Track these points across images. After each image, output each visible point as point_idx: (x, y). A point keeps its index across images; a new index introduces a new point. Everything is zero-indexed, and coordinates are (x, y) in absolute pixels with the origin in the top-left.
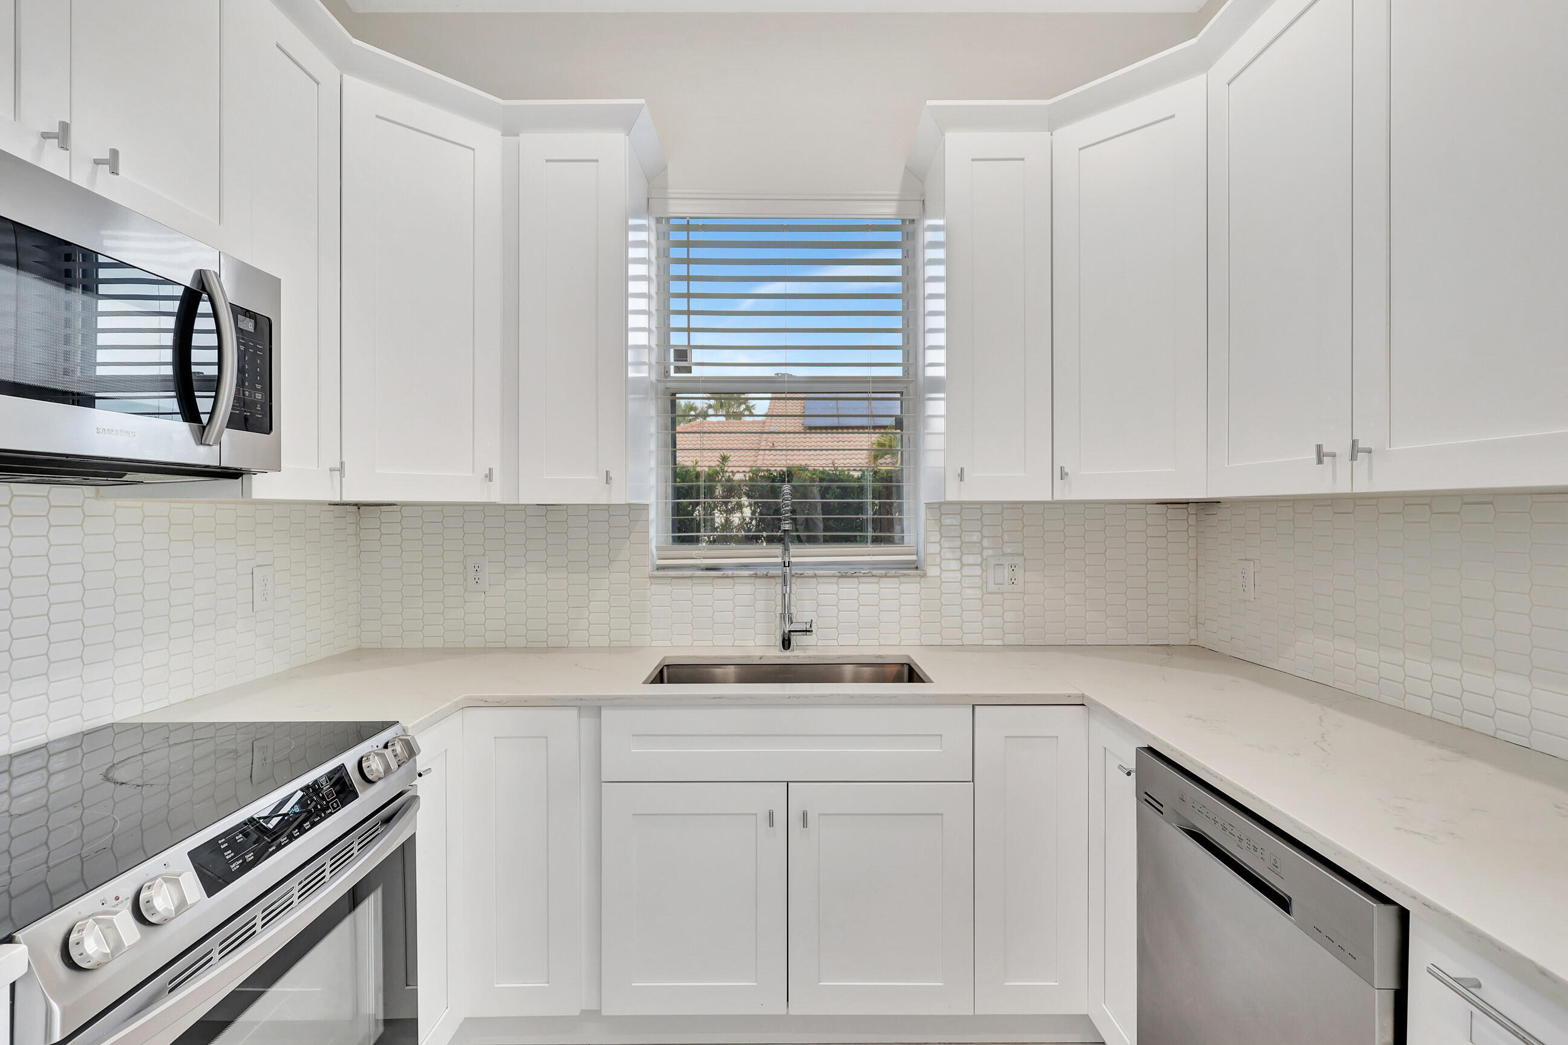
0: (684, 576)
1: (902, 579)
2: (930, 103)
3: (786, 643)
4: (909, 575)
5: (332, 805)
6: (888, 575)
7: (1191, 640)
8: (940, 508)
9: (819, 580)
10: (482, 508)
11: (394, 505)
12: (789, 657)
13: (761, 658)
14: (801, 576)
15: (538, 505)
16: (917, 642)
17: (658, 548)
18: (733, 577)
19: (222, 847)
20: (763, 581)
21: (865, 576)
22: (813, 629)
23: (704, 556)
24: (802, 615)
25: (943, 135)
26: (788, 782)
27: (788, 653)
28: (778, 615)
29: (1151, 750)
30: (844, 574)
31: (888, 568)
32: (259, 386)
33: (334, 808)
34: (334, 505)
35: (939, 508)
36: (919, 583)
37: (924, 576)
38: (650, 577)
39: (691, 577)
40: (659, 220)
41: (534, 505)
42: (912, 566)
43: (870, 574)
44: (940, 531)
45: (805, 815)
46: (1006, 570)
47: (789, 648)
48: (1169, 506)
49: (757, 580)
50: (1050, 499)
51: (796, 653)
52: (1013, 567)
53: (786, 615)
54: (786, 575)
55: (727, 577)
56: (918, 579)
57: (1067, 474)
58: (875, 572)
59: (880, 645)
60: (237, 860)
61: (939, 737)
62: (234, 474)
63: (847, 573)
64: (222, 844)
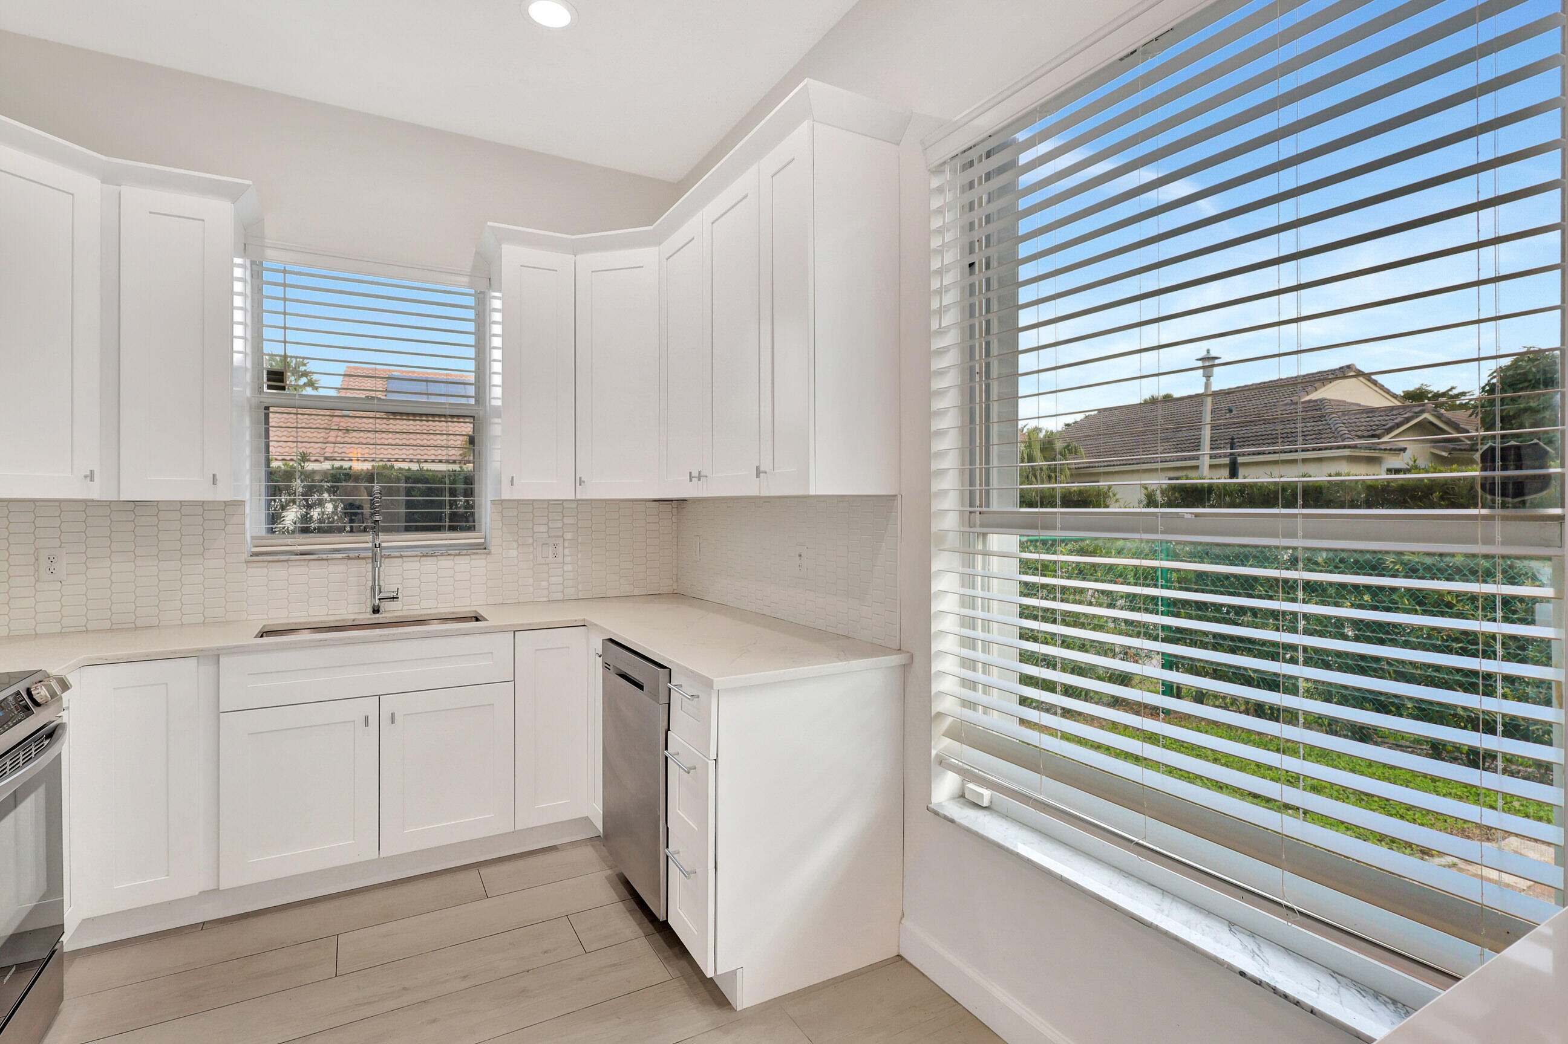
1: (473, 557)
2: (489, 223)
3: (376, 610)
7: (674, 590)
8: (501, 505)
10: (58, 504)
12: (379, 618)
14: (389, 557)
17: (253, 538)
18: (327, 560)
20: (356, 561)
21: (442, 555)
22: (400, 595)
23: (299, 543)
24: (389, 585)
25: (501, 245)
26: (379, 696)
28: (369, 588)
29: (611, 640)
39: (287, 561)
40: (253, 263)
42: (481, 547)
45: (393, 715)
46: (550, 548)
48: (661, 502)
49: (350, 561)
50: (574, 498)
52: (555, 546)
53: (375, 588)
54: (376, 556)
55: (322, 559)
57: (584, 482)
61: (491, 655)
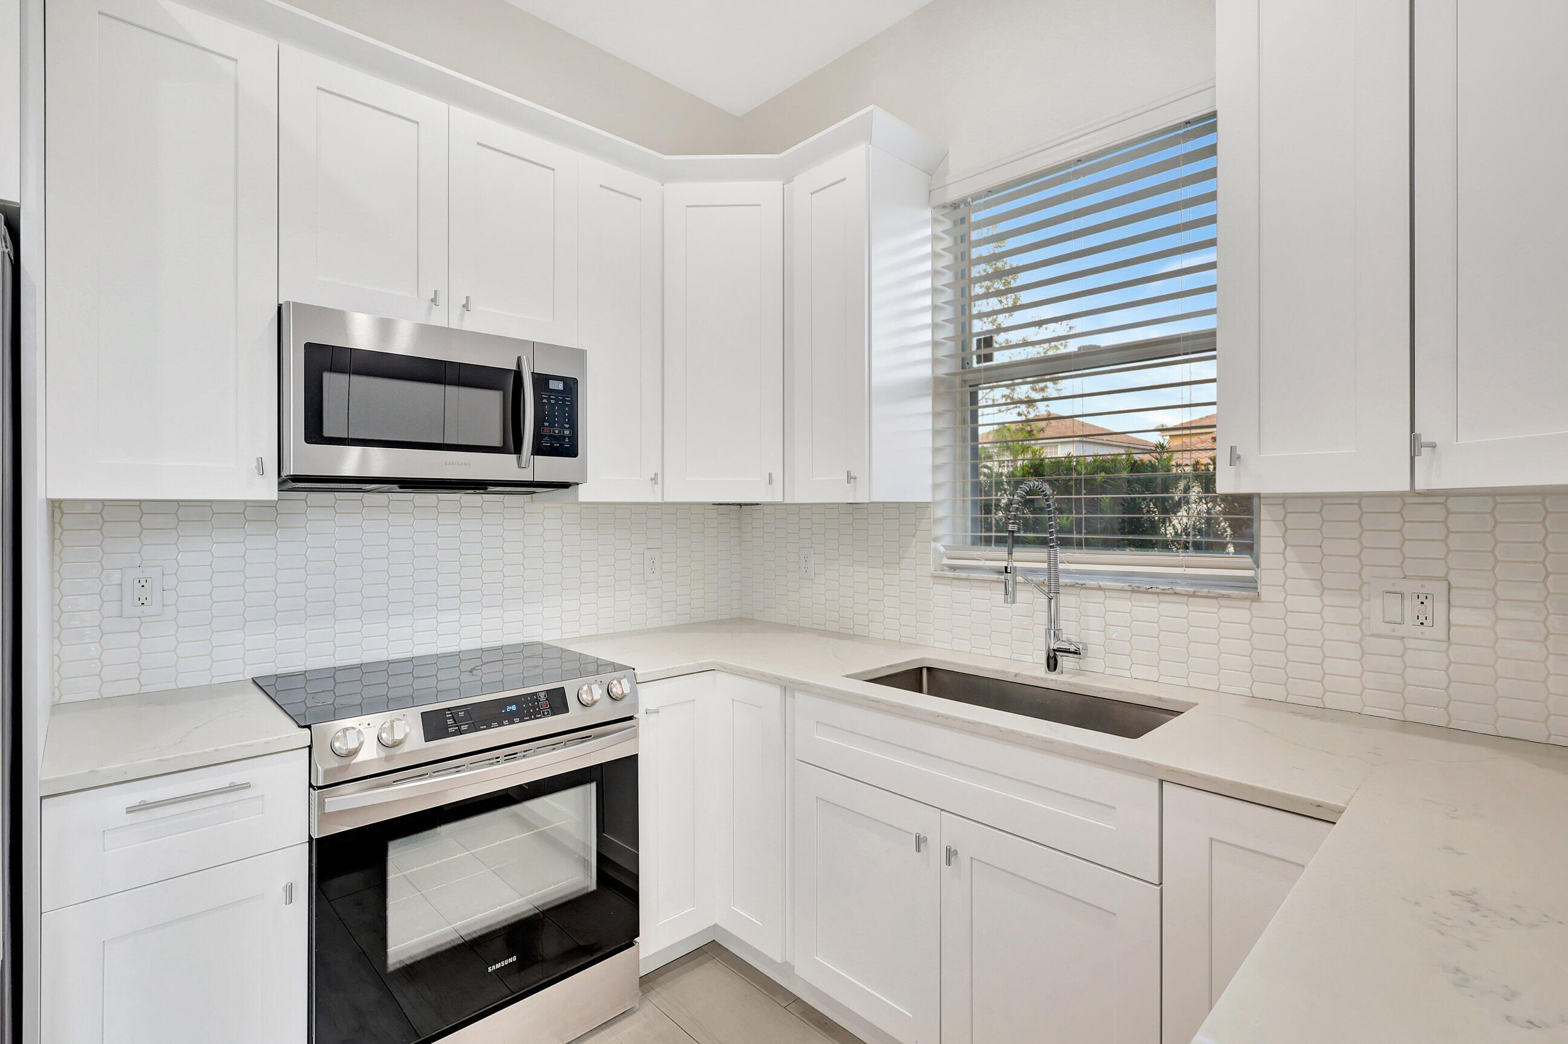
0: (960, 577)
4: (1229, 597)
5: (543, 712)
6: (1197, 594)
9: (1107, 593)
11: (757, 504)
13: (1016, 676)
15: (847, 503)
16: (1247, 692)
19: (447, 716)
27: (1053, 676)
30: (1136, 589)
31: (1199, 585)
32: (567, 426)
33: (544, 715)
34: (718, 505)
35: (1283, 504)
36: (1250, 609)
37: (1257, 599)
38: (932, 577)
41: (843, 503)
43: (1170, 591)
44: (1284, 537)
47: (1055, 669)
51: (1063, 678)
56: (1247, 604)
58: (1178, 589)
59: (1189, 686)
60: (455, 727)
62: (565, 485)
63: (1139, 587)
64: (448, 714)
